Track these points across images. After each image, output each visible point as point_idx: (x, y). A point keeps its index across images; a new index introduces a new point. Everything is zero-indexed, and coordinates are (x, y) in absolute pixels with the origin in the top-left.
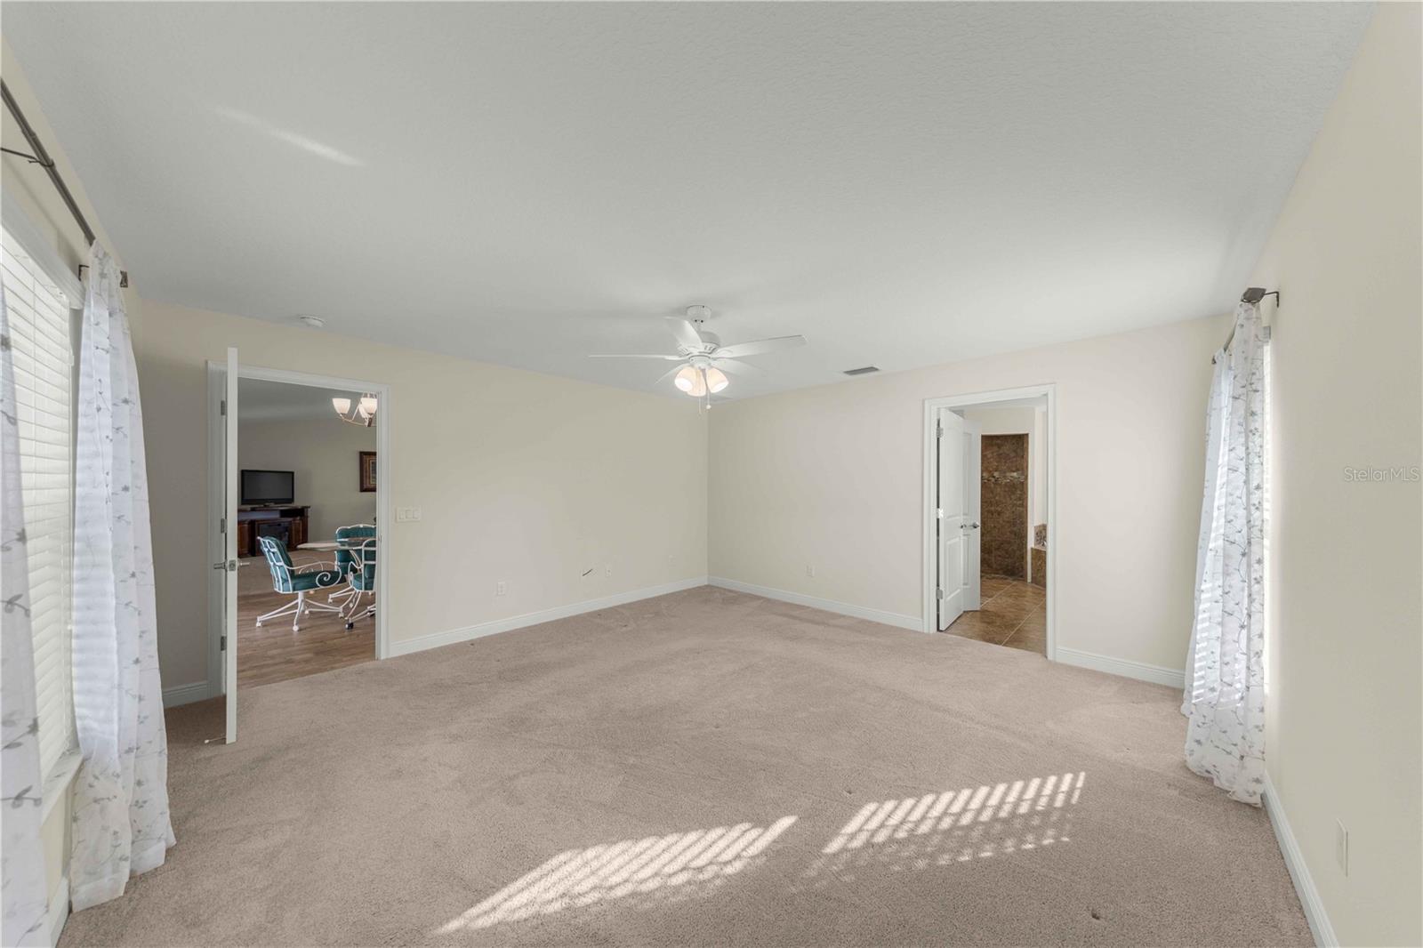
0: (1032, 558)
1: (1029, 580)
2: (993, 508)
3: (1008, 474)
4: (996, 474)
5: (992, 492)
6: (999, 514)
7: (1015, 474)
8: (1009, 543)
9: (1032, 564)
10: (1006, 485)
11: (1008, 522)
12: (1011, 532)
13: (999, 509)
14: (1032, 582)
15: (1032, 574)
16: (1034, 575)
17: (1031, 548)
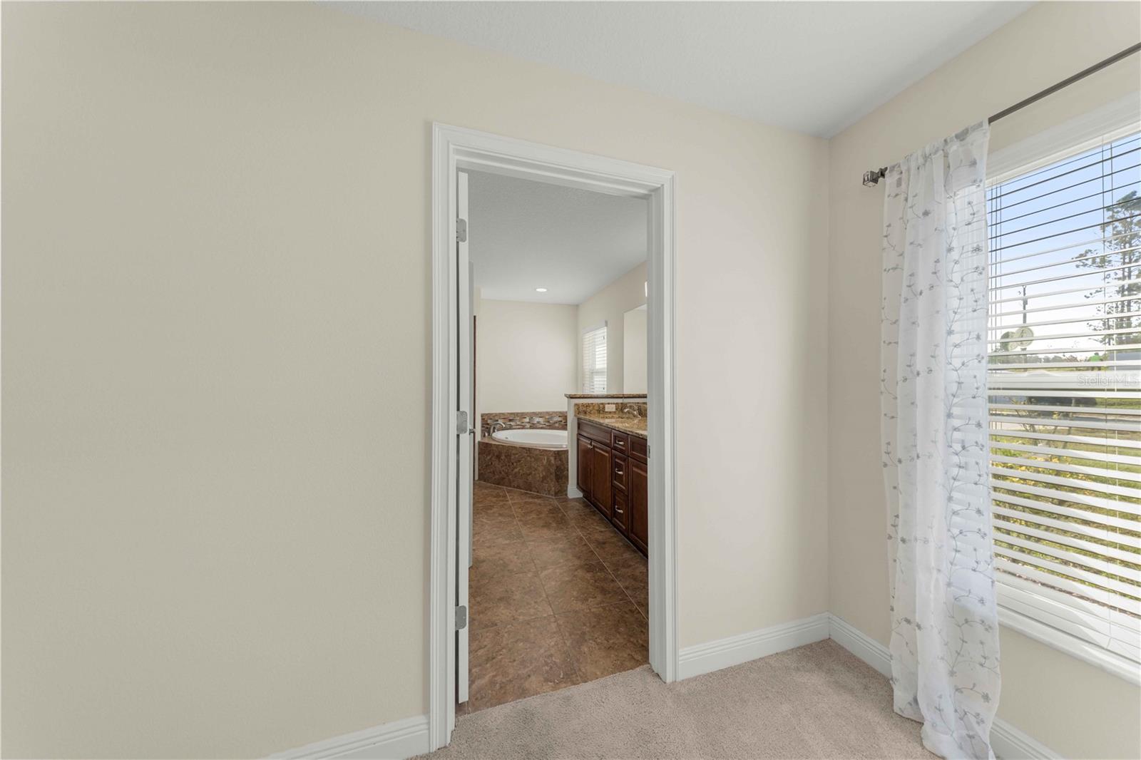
9: (479, 459)
14: (479, 479)
15: (479, 470)
16: (482, 471)
17: (479, 442)
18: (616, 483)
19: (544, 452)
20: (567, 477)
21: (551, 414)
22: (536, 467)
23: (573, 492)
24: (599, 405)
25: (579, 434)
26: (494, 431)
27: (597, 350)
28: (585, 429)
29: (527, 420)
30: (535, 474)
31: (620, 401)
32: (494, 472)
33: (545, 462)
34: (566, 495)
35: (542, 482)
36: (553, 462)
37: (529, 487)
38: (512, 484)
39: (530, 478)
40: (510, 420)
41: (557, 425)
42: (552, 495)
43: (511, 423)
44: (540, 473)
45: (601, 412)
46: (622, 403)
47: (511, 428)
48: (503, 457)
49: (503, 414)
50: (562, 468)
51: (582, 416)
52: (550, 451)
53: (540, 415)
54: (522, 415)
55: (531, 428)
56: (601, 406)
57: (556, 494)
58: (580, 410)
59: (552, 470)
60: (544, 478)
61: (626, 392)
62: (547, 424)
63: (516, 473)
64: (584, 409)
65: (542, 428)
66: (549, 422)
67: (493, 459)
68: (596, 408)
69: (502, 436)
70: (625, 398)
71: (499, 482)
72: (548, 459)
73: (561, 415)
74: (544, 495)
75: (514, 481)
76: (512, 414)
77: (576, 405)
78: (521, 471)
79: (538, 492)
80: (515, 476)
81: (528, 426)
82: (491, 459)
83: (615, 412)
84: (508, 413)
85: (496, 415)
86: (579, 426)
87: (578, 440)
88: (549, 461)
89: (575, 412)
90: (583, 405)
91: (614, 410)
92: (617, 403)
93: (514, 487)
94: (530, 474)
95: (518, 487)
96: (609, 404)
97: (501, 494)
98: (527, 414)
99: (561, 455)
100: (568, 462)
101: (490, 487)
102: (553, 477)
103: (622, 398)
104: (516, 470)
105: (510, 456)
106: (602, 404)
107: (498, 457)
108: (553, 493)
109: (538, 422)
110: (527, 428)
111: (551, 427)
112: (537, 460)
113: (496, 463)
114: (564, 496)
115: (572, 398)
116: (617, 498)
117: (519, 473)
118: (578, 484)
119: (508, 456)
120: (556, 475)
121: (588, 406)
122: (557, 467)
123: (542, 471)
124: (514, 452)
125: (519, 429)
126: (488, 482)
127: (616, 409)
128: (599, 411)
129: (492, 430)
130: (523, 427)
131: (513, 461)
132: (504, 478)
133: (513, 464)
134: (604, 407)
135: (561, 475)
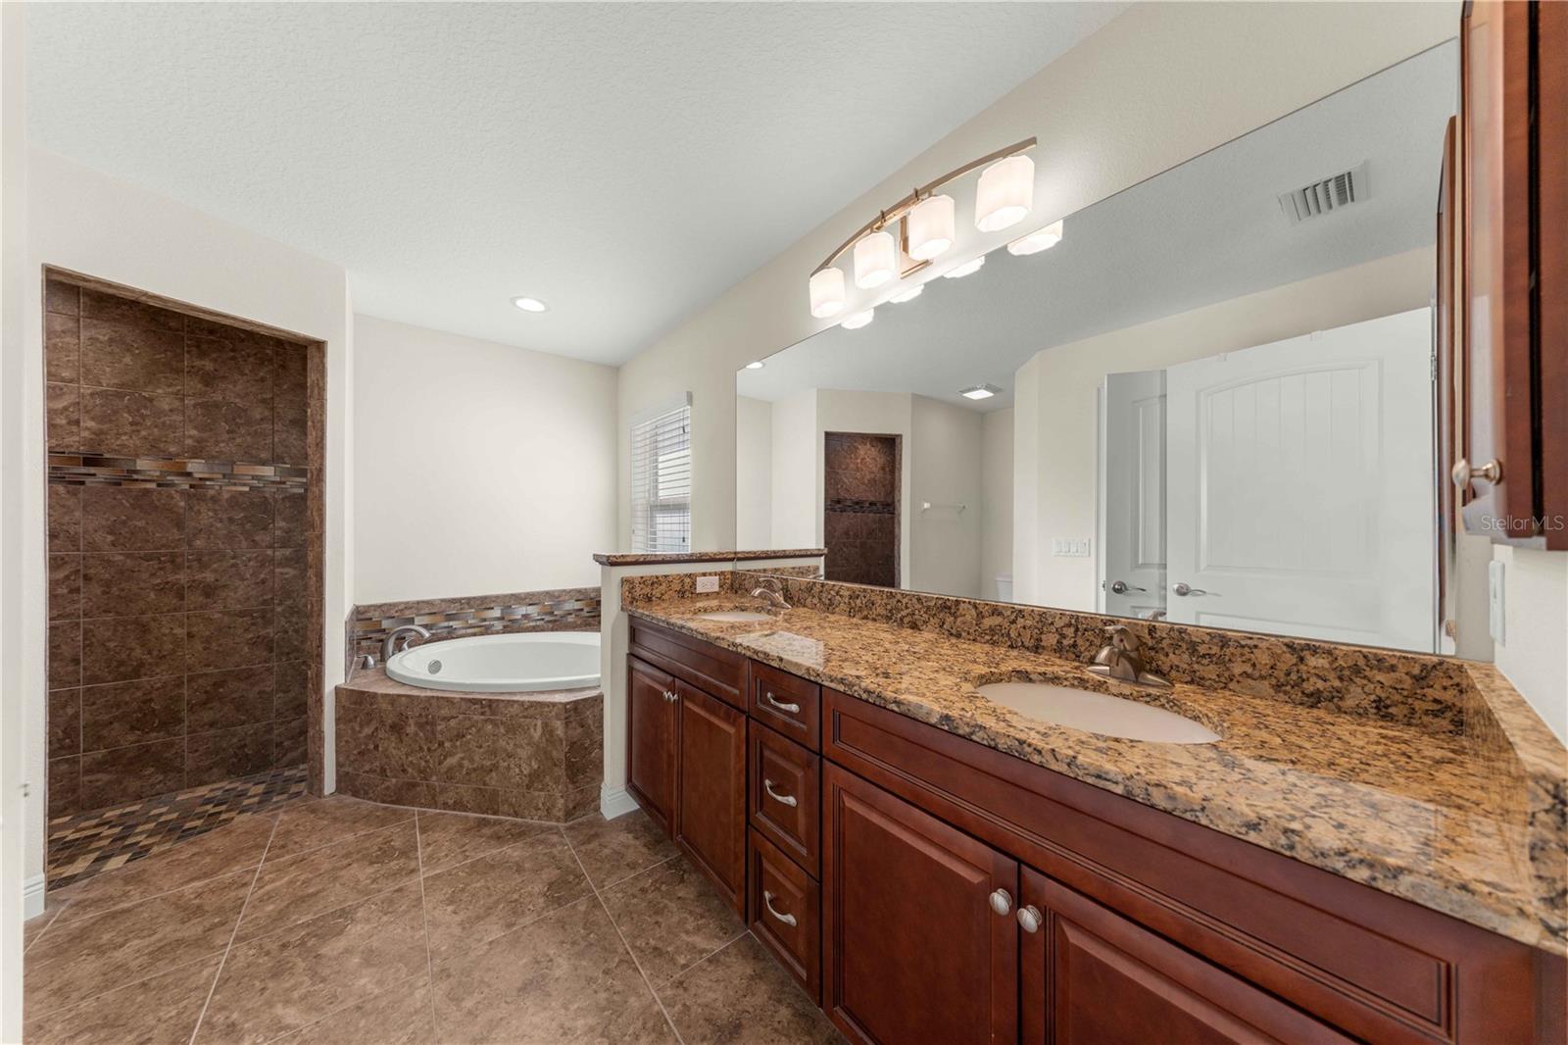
0: (338, 720)
1: (329, 784)
2: (182, 577)
3: (242, 469)
4: (195, 467)
5: (180, 525)
6: (209, 591)
7: (268, 471)
8: (249, 676)
9: (339, 736)
10: (234, 501)
11: (241, 614)
12: (253, 643)
13: (209, 576)
14: (339, 790)
15: (339, 765)
16: (346, 769)
17: (337, 689)
18: (763, 819)
19: (535, 709)
20: (599, 766)
21: (556, 597)
22: (510, 748)
23: (615, 799)
24: (681, 578)
25: (632, 655)
26: (399, 648)
27: (661, 459)
28: (647, 643)
29: (497, 613)
30: (508, 768)
31: (727, 567)
32: (383, 770)
33: (537, 734)
34: (597, 809)
35: (528, 787)
36: (560, 732)
37: (489, 802)
38: (441, 799)
39: (493, 780)
40: (450, 617)
41: (571, 619)
42: (558, 820)
43: (451, 623)
44: (524, 761)
45: (687, 594)
46: (732, 573)
47: (451, 635)
48: (411, 729)
49: (428, 603)
50: (587, 743)
51: (641, 611)
52: (554, 704)
53: (529, 599)
54: (484, 603)
55: (506, 630)
56: (688, 580)
57: (569, 814)
58: (637, 595)
59: (558, 754)
60: (535, 777)
61: (743, 545)
62: (548, 618)
63: (450, 769)
64: (647, 590)
65: (534, 629)
66: (551, 613)
67: (381, 734)
68: (676, 586)
69: (412, 665)
70: (739, 559)
71: (402, 795)
72: (545, 725)
73: (581, 597)
74: (536, 822)
75: (444, 790)
76: (453, 601)
77: (624, 581)
78: (466, 763)
79: (516, 815)
80: (449, 775)
81: (499, 625)
82: (372, 736)
83: (718, 593)
84: (443, 600)
85: (408, 606)
86: (634, 635)
87: (631, 670)
88: (548, 730)
89: (623, 600)
90: (643, 581)
91: (716, 588)
92: (722, 573)
93: (446, 806)
94: (495, 767)
95: (458, 805)
96: (704, 575)
97: (397, 843)
98: (496, 599)
99: (584, 713)
100: (601, 726)
101: (367, 819)
102: (561, 772)
103: (732, 560)
104: (452, 761)
105: (433, 724)
106: (690, 576)
107: (397, 728)
108: (561, 814)
109: (525, 616)
110: (497, 633)
111: (557, 624)
112: (512, 729)
113: (389, 743)
114: (592, 815)
115: (613, 564)
116: (767, 865)
117: (461, 766)
118: (629, 780)
119: (427, 724)
120: (570, 766)
121: (655, 582)
122: (572, 744)
123: (529, 758)
124: (444, 712)
125: (475, 635)
126: (366, 795)
127: (721, 586)
128: (682, 594)
129: (390, 647)
130: (487, 631)
131: (439, 737)
132: (414, 785)
133: (441, 744)
134: (694, 584)
135: (582, 763)
